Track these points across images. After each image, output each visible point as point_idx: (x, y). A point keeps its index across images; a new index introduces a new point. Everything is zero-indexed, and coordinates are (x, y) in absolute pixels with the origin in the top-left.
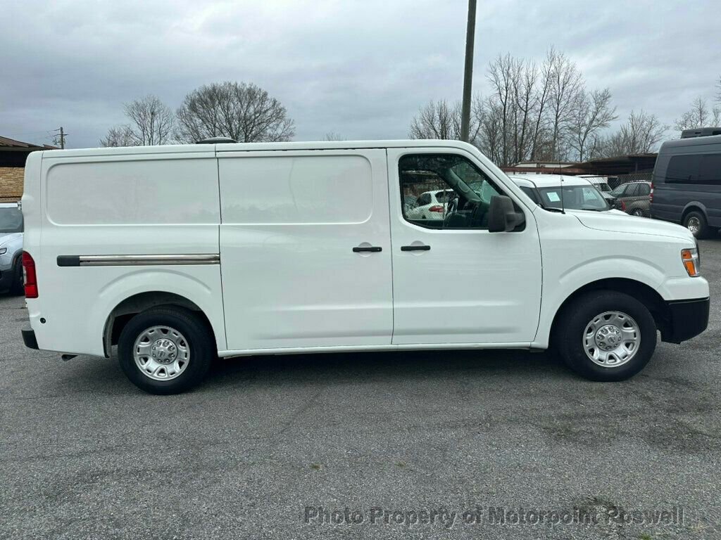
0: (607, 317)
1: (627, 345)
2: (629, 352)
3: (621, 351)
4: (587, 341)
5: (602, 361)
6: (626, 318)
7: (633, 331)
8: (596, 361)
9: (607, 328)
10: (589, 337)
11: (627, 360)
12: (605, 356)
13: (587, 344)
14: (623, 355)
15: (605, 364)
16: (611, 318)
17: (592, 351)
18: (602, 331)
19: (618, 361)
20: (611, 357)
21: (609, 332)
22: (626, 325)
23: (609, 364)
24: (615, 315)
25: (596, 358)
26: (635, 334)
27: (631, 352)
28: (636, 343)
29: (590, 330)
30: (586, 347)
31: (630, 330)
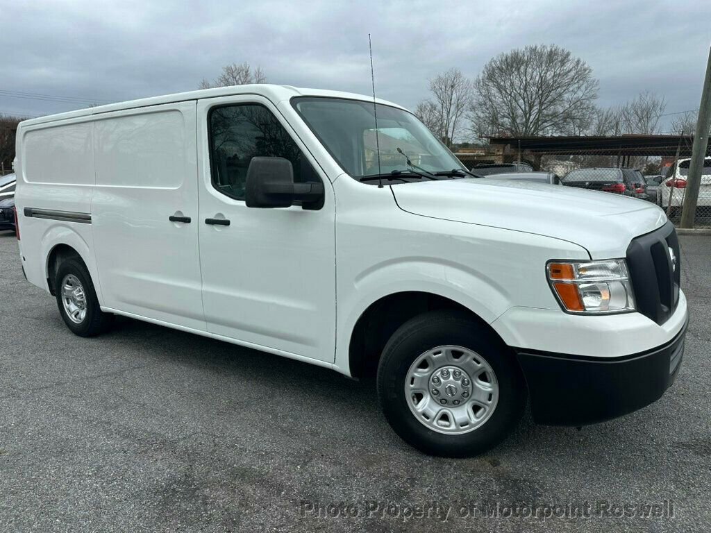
0: (457, 354)
1: (476, 409)
2: (474, 420)
3: (462, 414)
4: (413, 379)
5: (428, 418)
6: (483, 365)
7: (490, 390)
8: (417, 413)
9: (451, 370)
10: (417, 373)
11: (466, 430)
12: (435, 410)
13: (412, 383)
14: (463, 421)
15: (430, 424)
16: (463, 357)
17: (419, 397)
18: (442, 373)
19: (453, 427)
20: (445, 417)
21: (451, 378)
22: (483, 377)
23: (438, 427)
24: (468, 355)
25: (420, 411)
26: (490, 395)
27: (477, 421)
28: (487, 408)
29: (424, 365)
30: (409, 388)
31: (485, 387)
